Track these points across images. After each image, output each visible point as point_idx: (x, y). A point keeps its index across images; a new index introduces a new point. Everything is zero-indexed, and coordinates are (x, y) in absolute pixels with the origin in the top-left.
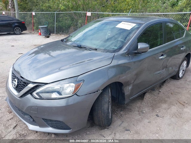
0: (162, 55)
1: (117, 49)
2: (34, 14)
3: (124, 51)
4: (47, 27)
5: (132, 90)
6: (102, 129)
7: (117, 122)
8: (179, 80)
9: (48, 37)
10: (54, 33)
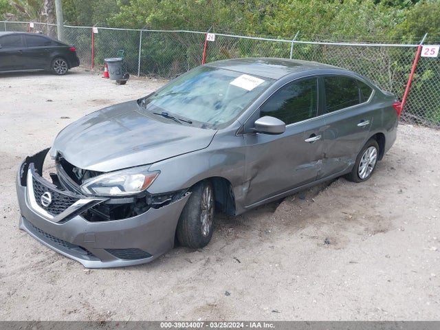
0: (313, 135)
1: (223, 124)
2: (95, 30)
3: (234, 127)
4: (122, 61)
5: (248, 192)
6: (190, 252)
7: (218, 243)
8: (358, 182)
9: (123, 83)
10: (136, 74)
